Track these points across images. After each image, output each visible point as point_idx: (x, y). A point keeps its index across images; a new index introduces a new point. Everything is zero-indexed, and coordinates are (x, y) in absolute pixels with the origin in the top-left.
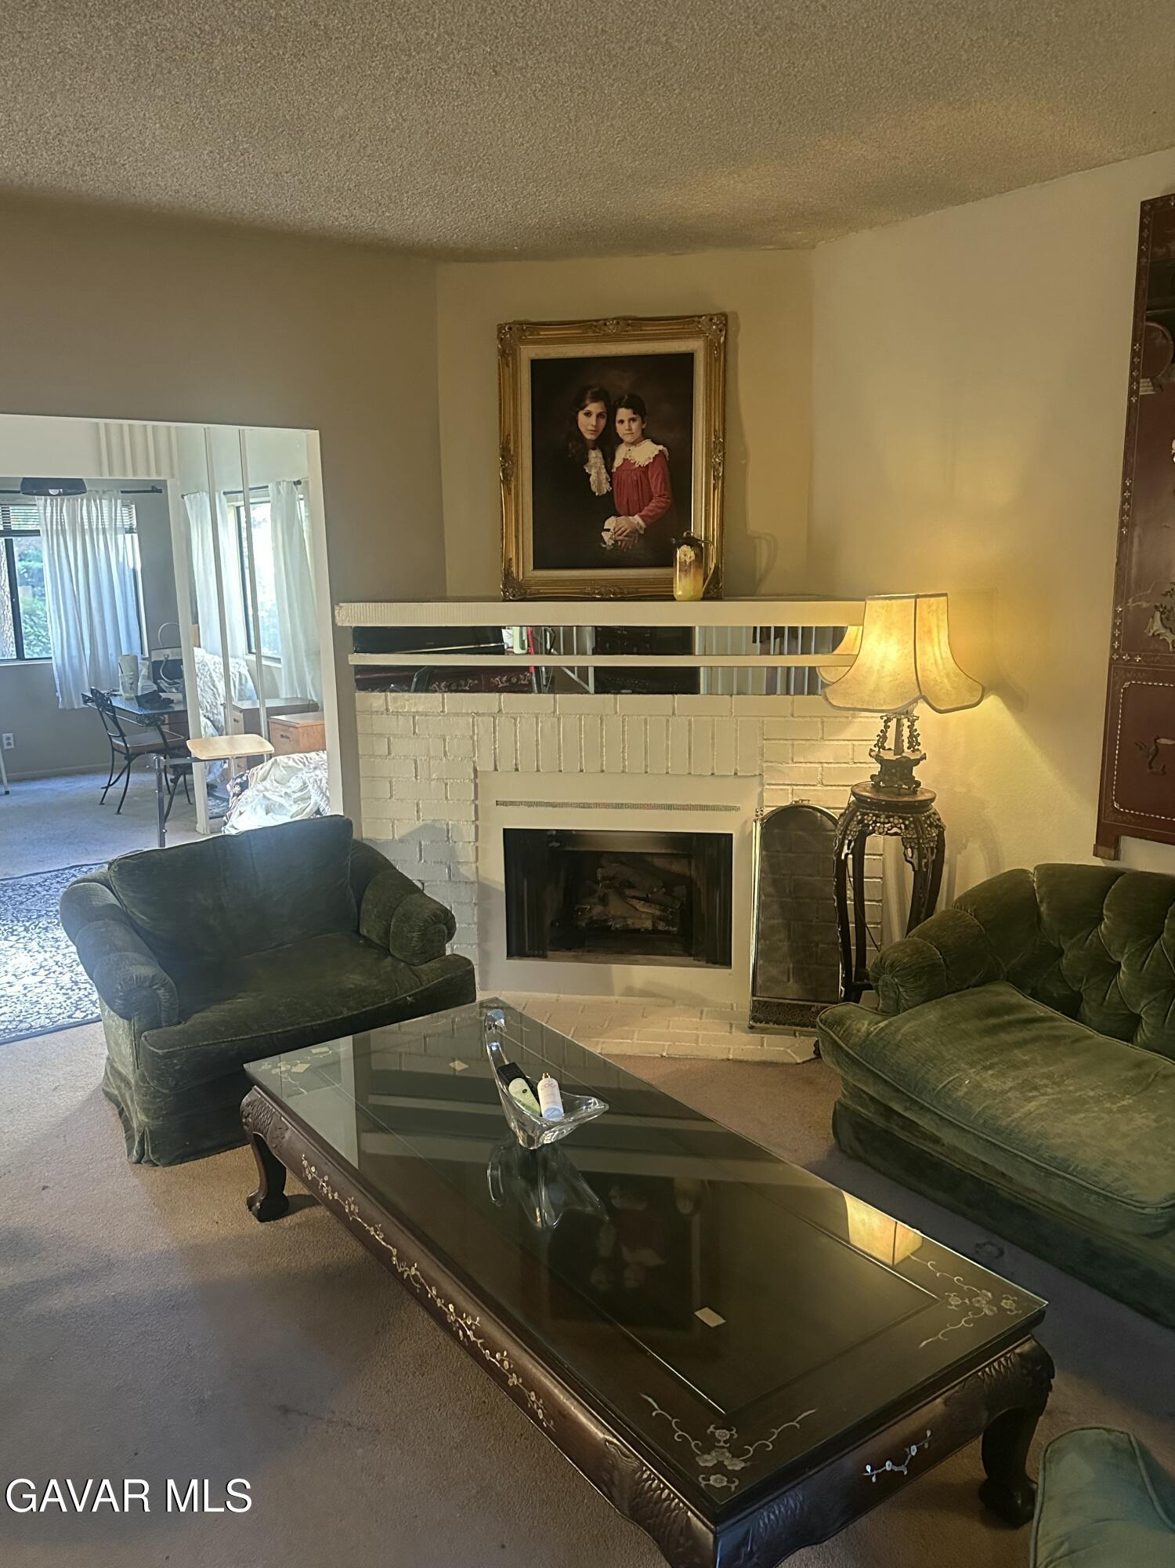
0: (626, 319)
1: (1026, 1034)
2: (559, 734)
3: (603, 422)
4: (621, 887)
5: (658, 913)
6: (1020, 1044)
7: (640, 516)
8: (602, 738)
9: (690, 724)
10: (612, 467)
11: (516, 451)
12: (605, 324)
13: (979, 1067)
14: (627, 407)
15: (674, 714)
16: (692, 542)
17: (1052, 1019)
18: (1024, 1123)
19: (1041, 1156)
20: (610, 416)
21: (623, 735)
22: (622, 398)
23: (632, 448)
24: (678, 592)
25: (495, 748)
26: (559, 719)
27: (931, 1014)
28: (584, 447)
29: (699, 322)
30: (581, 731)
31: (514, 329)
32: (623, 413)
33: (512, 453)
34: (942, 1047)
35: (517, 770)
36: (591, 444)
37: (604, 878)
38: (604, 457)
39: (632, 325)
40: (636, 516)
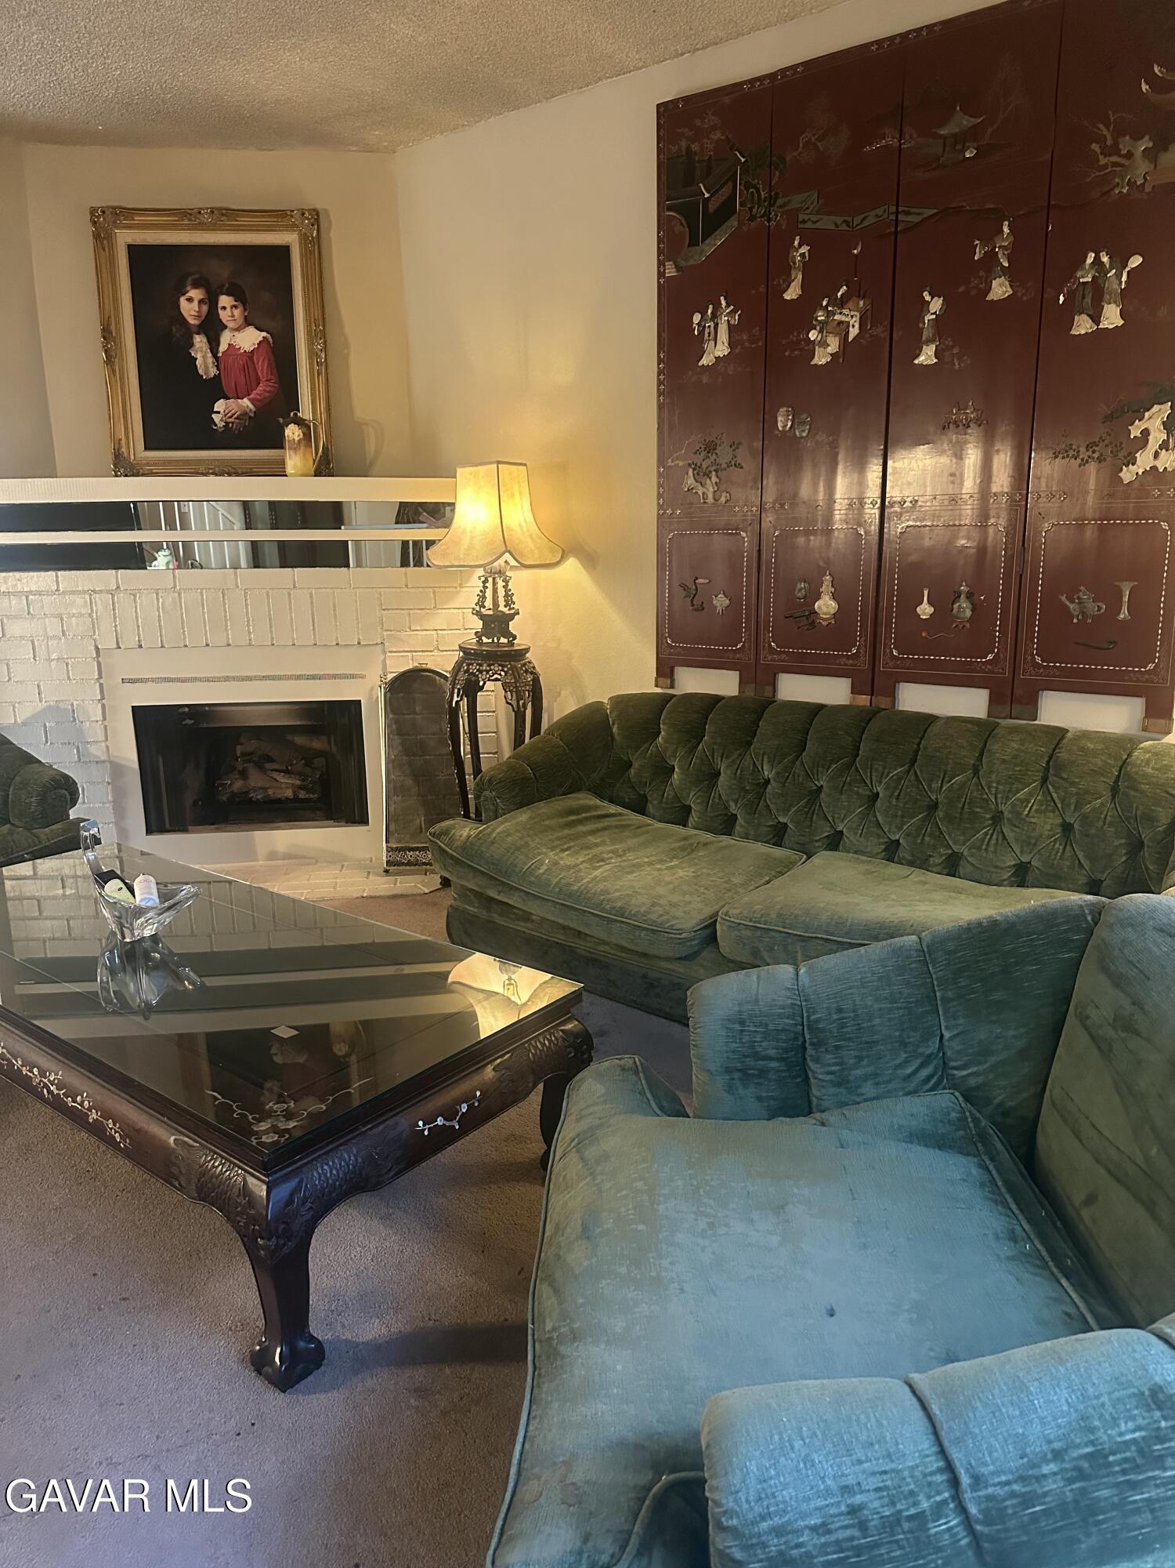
0: (220, 209)
1: (600, 825)
2: (181, 609)
3: (205, 308)
4: (262, 762)
5: (298, 783)
6: (593, 832)
7: (249, 399)
8: (225, 611)
9: (311, 597)
10: (217, 352)
11: (118, 331)
12: (200, 213)
13: (558, 851)
14: (228, 294)
15: (295, 587)
16: (300, 422)
17: (620, 814)
18: (590, 885)
19: (604, 909)
20: (212, 302)
21: (247, 608)
22: (223, 285)
23: (236, 333)
24: (290, 470)
25: (116, 626)
26: (179, 594)
27: (523, 816)
28: (188, 332)
29: (292, 216)
30: (203, 605)
31: (107, 213)
32: (225, 300)
33: (114, 334)
34: (529, 839)
35: (140, 646)
36: (195, 329)
37: (243, 754)
38: (209, 342)
39: (225, 216)
40: (245, 400)
